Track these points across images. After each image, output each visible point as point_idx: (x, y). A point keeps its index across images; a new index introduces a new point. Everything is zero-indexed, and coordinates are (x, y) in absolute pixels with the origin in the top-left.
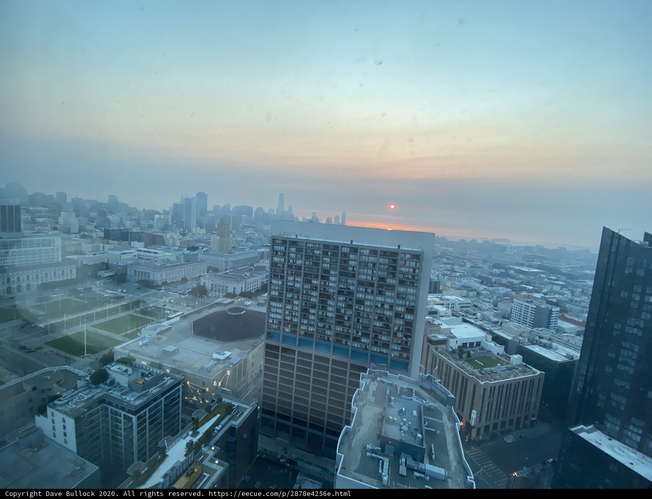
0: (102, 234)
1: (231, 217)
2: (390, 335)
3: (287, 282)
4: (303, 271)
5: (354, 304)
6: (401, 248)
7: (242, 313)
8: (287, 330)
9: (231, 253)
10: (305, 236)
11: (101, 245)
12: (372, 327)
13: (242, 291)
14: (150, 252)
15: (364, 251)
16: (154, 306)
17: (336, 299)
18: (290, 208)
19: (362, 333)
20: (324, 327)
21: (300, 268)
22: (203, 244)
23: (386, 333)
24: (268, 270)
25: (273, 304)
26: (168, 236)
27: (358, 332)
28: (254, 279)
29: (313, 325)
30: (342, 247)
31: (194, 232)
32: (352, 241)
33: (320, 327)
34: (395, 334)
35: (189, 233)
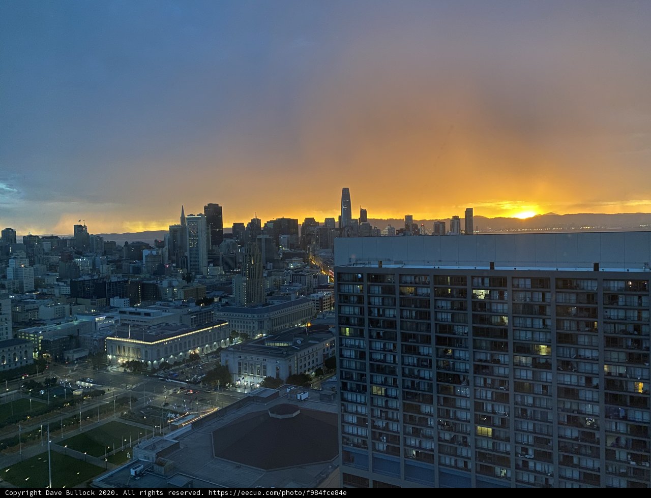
0: (67, 290)
1: (263, 241)
2: (598, 457)
3: (371, 353)
4: (398, 331)
5: (511, 392)
6: (600, 270)
7: (294, 415)
8: (381, 446)
9: (267, 304)
10: (396, 263)
11: (67, 307)
12: (556, 439)
13: (290, 372)
14: (139, 314)
15: (521, 282)
16: (149, 406)
17: (471, 383)
18: (363, 213)
19: (535, 452)
20: (453, 440)
21: (391, 324)
22: (221, 293)
23: (589, 452)
24: (334, 331)
25: (350, 396)
26: (165, 283)
27: (525, 450)
28: (310, 349)
29: (431, 438)
30: (473, 277)
31: (205, 273)
32: (492, 265)
33: (446, 441)
34: (610, 454)
35: (198, 276)
